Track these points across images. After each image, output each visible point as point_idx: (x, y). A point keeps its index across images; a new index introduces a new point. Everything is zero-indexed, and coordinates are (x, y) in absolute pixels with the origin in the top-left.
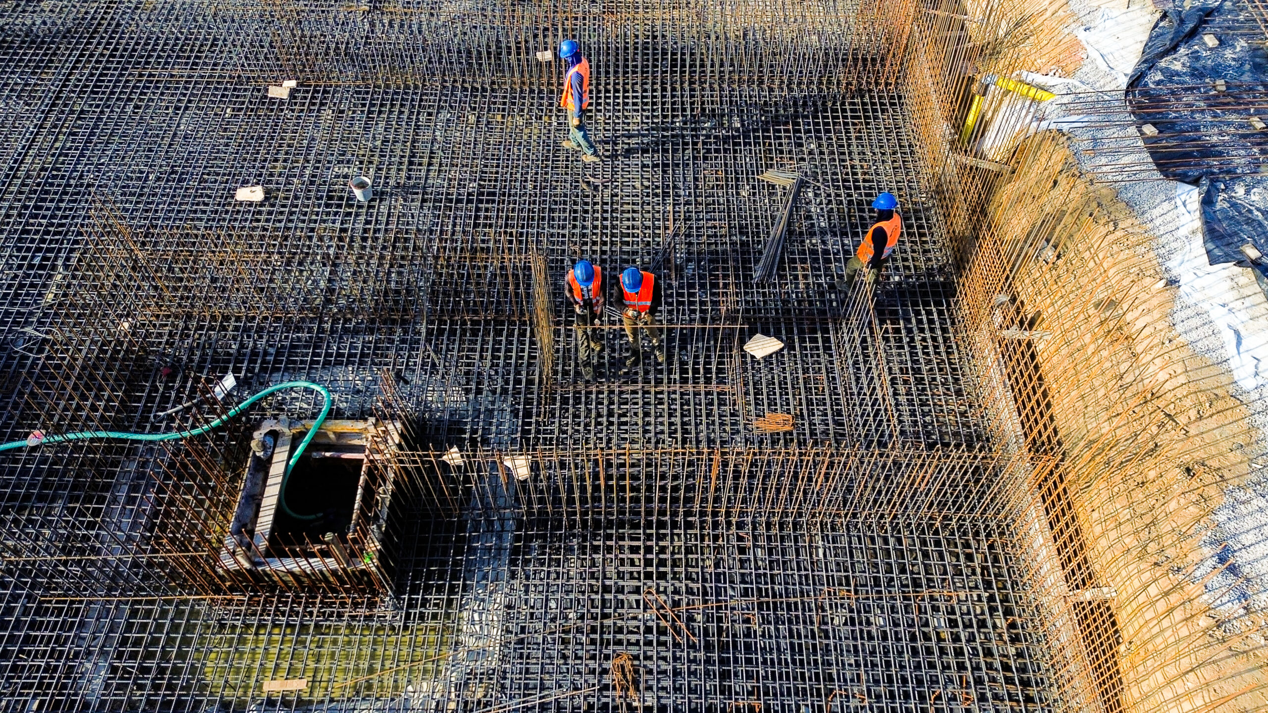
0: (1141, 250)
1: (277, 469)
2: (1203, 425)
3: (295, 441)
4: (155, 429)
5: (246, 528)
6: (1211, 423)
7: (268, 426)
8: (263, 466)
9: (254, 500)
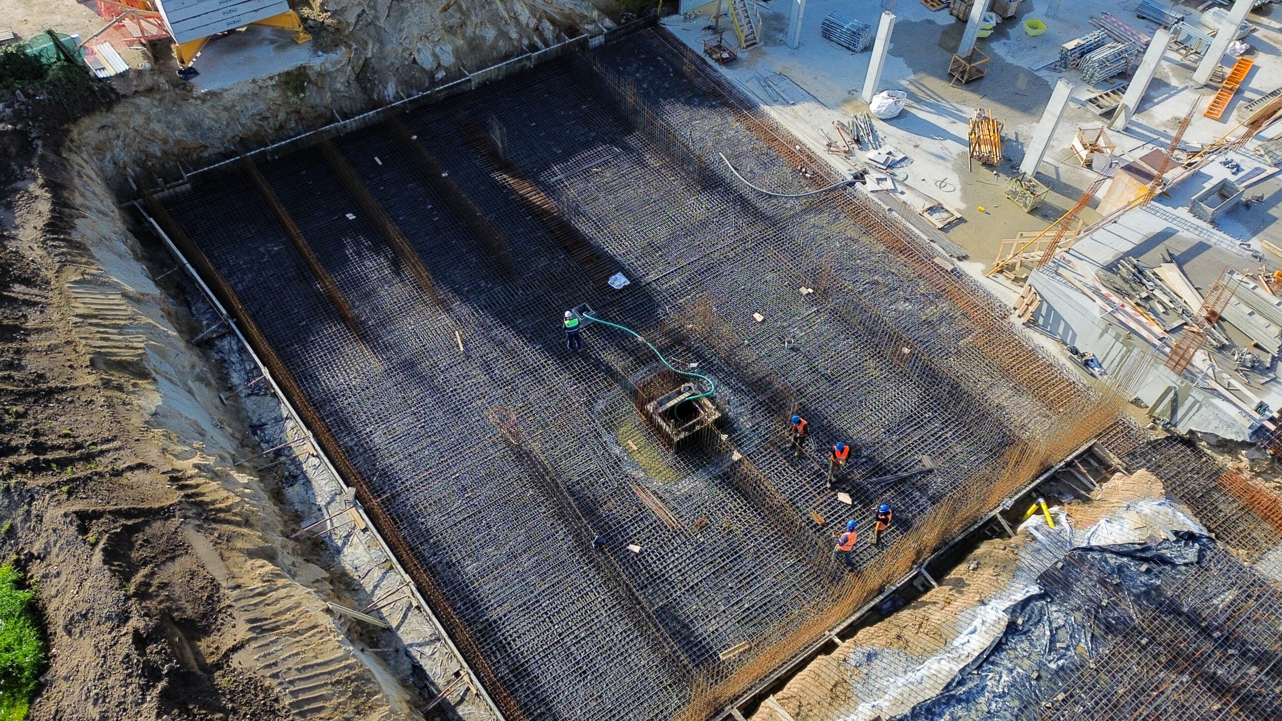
0: (994, 589)
1: (682, 397)
2: (924, 636)
3: (694, 394)
4: (667, 361)
5: (661, 404)
6: (928, 638)
7: (691, 384)
8: (680, 393)
9: (669, 399)
